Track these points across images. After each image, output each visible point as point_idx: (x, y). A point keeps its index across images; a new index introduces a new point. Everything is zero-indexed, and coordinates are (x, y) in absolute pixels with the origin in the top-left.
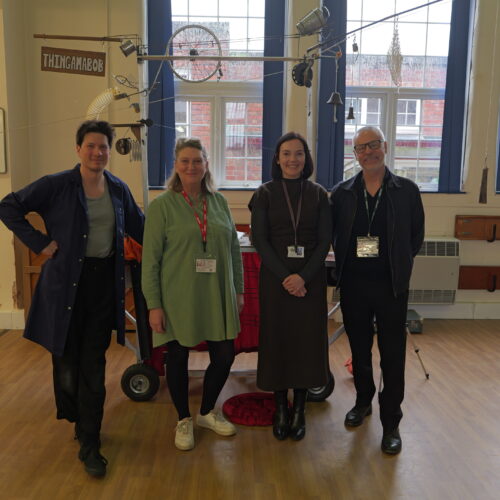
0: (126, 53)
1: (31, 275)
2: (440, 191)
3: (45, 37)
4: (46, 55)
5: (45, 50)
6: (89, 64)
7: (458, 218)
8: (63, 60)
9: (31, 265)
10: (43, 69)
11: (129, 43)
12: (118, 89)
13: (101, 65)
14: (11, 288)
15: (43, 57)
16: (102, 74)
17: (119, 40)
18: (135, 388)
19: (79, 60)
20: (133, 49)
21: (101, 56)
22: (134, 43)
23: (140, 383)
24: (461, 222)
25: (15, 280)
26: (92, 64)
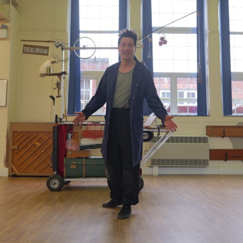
0: (57, 47)
1: (13, 150)
2: (198, 115)
3: (25, 41)
4: (25, 48)
5: (25, 46)
6: (42, 51)
7: (207, 127)
8: (32, 49)
9: (13, 145)
10: (24, 53)
11: (59, 43)
12: (53, 60)
13: (47, 51)
14: (3, 158)
15: (24, 48)
16: (47, 55)
17: (54, 42)
18: (53, 185)
19: (38, 49)
20: (60, 45)
21: (47, 48)
22: (60, 43)
23: (55, 183)
24: (208, 128)
25: (5, 154)
26: (43, 51)
